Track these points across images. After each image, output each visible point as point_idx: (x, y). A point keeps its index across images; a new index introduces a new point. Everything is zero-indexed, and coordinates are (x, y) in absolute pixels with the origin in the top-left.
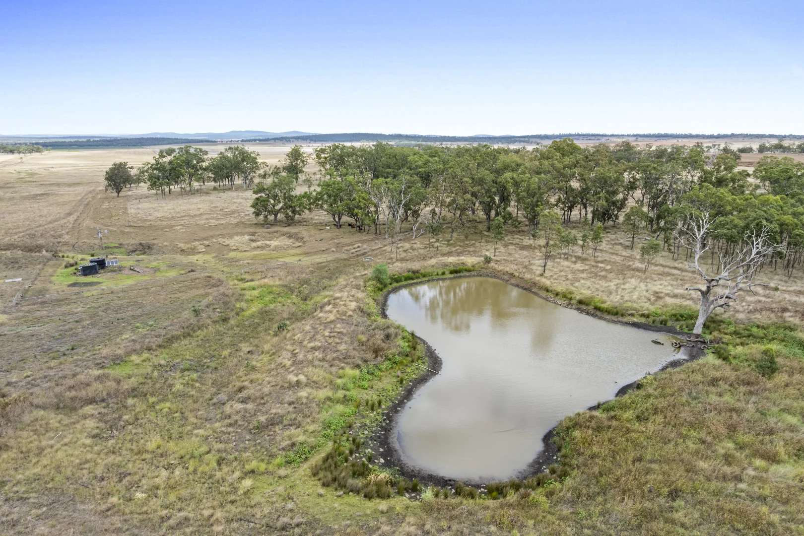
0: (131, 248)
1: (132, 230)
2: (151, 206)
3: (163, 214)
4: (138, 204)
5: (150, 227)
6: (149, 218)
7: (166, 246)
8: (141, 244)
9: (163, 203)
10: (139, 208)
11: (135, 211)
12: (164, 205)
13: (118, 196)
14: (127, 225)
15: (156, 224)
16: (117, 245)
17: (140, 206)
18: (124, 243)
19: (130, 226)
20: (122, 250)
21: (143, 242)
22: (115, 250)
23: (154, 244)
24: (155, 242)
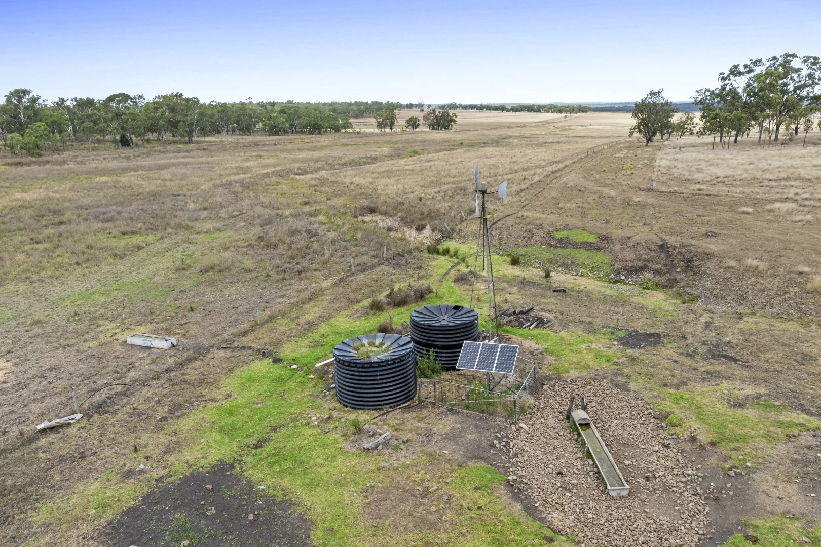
0: (629, 255)
1: (650, 199)
2: (701, 156)
3: (729, 172)
4: (678, 153)
5: (696, 198)
6: (697, 176)
7: (755, 271)
8: (663, 247)
9: (726, 154)
10: (676, 160)
11: (668, 163)
12: (727, 156)
13: (647, 145)
14: (643, 187)
15: (713, 190)
16: (592, 239)
17: (678, 156)
18: (616, 233)
19: (650, 190)
20: (602, 258)
21: (671, 240)
22: (581, 255)
23: (708, 256)
24: (712, 246)
